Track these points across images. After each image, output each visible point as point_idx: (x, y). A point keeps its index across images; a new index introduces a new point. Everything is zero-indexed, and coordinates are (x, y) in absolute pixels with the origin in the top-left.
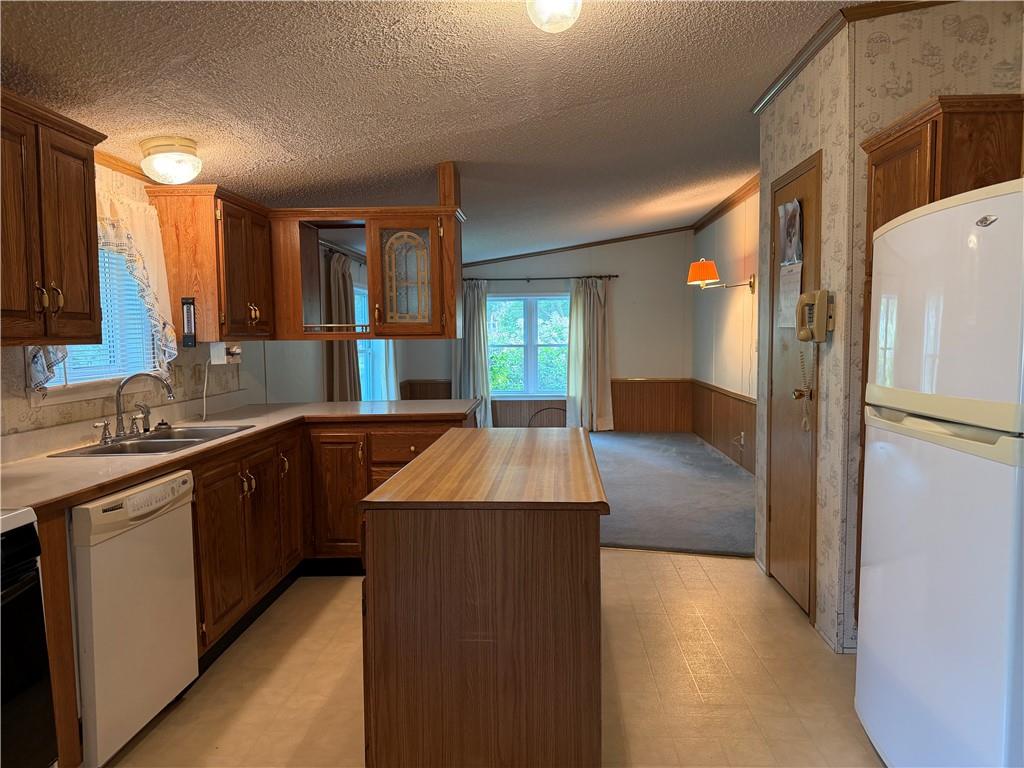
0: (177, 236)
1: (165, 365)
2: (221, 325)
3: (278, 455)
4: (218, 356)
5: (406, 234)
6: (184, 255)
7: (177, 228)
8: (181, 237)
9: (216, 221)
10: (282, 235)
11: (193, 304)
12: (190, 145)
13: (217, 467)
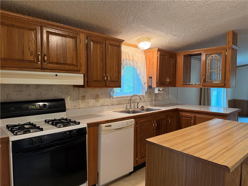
0: (149, 62)
1: (145, 93)
2: (157, 83)
3: (167, 118)
4: (156, 91)
5: (214, 55)
6: (150, 66)
7: (149, 60)
8: (150, 62)
9: (158, 58)
10: (179, 59)
11: (151, 78)
12: (148, 39)
13: (145, 119)
